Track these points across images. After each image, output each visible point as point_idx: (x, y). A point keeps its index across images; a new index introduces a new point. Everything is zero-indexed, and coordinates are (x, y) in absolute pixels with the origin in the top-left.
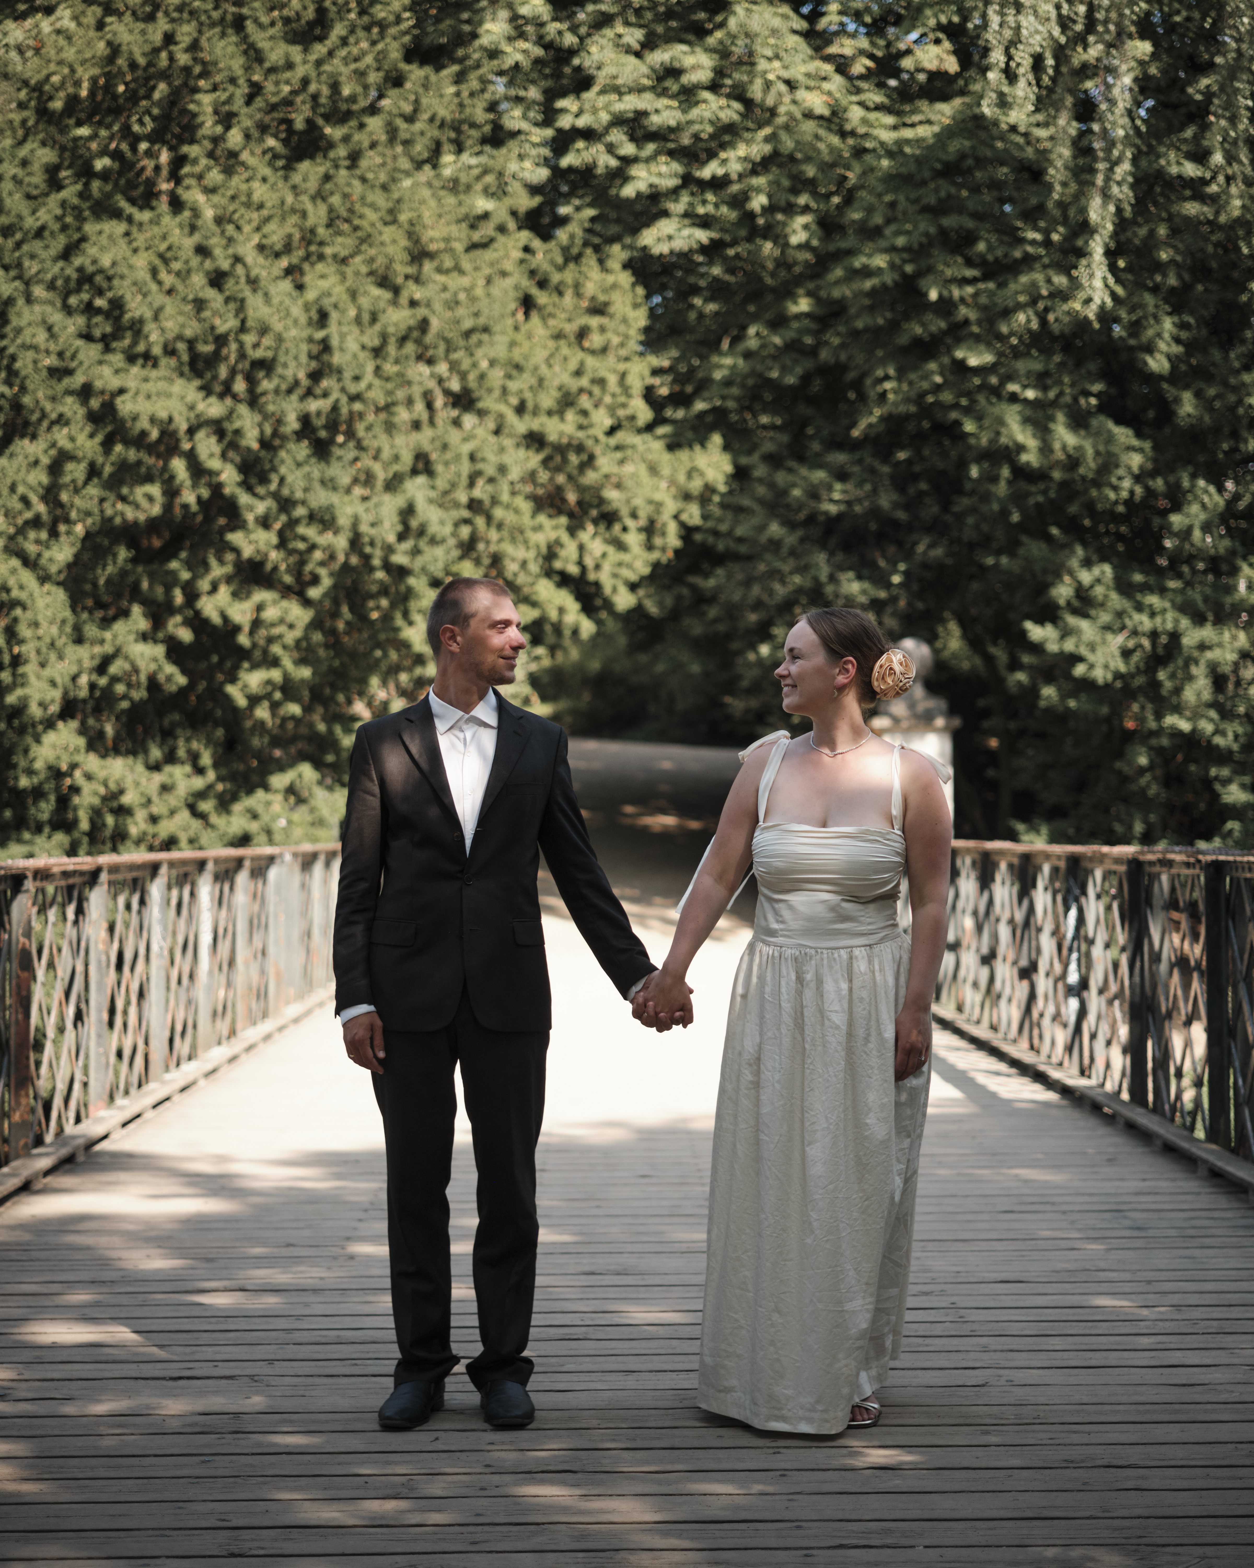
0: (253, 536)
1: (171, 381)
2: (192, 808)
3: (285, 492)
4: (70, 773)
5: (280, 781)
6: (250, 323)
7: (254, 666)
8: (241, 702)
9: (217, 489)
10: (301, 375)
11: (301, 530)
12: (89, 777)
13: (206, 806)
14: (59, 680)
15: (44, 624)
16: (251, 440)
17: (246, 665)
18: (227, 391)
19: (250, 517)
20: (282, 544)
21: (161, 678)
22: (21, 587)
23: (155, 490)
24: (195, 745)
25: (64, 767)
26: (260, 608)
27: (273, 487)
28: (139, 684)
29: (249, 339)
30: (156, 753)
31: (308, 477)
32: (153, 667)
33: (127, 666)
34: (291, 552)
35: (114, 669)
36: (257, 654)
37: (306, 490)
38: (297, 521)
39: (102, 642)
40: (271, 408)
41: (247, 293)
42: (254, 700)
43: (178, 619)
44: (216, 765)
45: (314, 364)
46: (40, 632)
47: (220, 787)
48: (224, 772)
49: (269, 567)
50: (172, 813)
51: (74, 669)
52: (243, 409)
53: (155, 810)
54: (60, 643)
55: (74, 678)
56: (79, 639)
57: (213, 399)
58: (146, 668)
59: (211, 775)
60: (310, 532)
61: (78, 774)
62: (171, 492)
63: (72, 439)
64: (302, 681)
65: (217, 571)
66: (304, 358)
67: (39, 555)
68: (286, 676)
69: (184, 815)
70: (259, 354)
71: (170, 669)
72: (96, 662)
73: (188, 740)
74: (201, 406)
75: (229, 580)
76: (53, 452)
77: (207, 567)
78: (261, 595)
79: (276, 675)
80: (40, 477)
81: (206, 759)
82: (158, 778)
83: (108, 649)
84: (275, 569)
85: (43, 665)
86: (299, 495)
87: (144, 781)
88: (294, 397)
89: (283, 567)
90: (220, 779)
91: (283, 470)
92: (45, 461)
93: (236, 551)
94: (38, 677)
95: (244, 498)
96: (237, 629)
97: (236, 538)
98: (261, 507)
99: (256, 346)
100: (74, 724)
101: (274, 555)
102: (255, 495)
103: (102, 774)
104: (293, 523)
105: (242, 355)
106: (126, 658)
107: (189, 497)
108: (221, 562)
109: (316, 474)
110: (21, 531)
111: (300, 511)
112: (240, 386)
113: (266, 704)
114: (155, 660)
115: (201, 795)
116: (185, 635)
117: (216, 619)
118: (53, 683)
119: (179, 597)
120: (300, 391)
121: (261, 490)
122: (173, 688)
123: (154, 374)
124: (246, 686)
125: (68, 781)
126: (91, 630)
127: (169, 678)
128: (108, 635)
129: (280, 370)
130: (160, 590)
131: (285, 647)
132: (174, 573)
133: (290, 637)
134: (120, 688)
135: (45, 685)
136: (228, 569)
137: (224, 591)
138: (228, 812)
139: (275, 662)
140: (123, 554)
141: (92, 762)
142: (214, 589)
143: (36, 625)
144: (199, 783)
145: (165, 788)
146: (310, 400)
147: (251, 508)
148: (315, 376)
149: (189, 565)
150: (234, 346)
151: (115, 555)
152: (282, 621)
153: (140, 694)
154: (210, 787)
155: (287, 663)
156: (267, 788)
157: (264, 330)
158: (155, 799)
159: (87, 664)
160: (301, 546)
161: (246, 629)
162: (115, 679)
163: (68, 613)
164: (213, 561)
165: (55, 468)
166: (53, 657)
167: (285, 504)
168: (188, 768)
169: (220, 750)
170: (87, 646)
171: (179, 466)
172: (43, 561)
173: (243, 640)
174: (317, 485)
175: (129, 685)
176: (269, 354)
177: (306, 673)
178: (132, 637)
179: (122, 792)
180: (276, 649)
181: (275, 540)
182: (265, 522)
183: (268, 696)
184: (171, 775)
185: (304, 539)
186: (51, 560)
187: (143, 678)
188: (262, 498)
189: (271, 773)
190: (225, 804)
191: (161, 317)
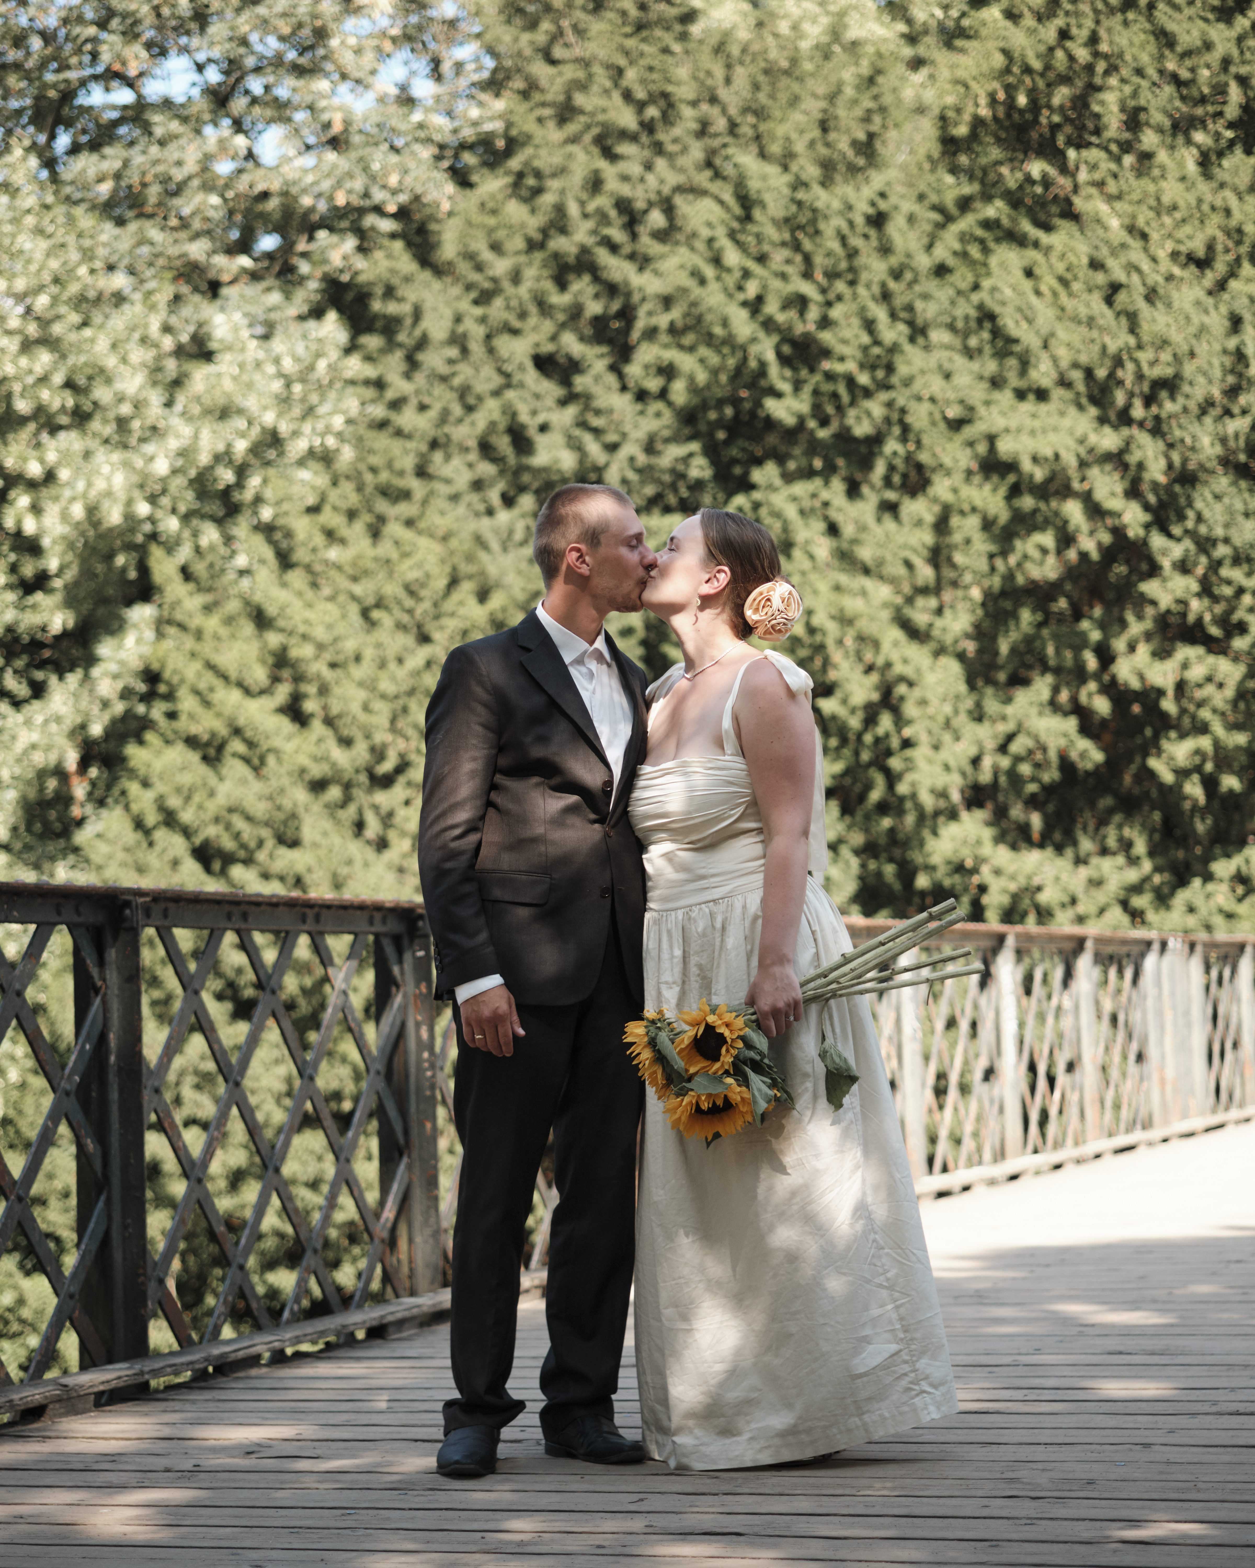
0: (1170, 585)
1: (1062, 414)
2: (1124, 904)
3: (1203, 530)
4: (975, 871)
5: (1223, 868)
6: (1146, 338)
7: (1183, 736)
8: (1168, 777)
9: (1118, 532)
10: (1216, 393)
11: (1225, 572)
12: (997, 872)
13: (1140, 901)
14: (952, 763)
15: (934, 701)
16: (1156, 472)
17: (1173, 734)
18: (1124, 418)
19: (1166, 563)
20: (1206, 590)
21: (1074, 755)
22: (905, 661)
23: (1047, 539)
24: (1127, 832)
25: (969, 863)
26: (1185, 666)
27: (1190, 524)
28: (1047, 762)
29: (1144, 357)
30: (1086, 845)
31: (1230, 511)
32: (1062, 742)
33: (1030, 743)
34: (1215, 599)
35: (1016, 747)
36: (1186, 721)
37: (1227, 526)
38: (1219, 563)
39: (1004, 718)
40: (1178, 433)
41: (1141, 305)
42: (1183, 774)
43: (1092, 686)
44: (1151, 854)
45: (1231, 379)
46: (931, 710)
47: (1157, 879)
48: (1160, 861)
49: (1191, 618)
50: (1102, 911)
51: (973, 751)
52: (1143, 438)
53: (1081, 908)
54: (957, 722)
55: (976, 762)
56: (978, 716)
57: (1107, 430)
58: (1054, 745)
59: (1147, 866)
60: (1237, 575)
61: (985, 870)
62: (1066, 539)
63: (955, 491)
64: (1238, 748)
65: (1136, 628)
66: (1217, 373)
67: (931, 625)
68: (1216, 743)
69: (1116, 914)
70: (1157, 372)
71: (1084, 744)
72: (1000, 741)
73: (1120, 827)
74: (1093, 439)
75: (1148, 636)
76: (937, 509)
77: (1123, 625)
78: (1185, 652)
79: (1205, 743)
80: (928, 538)
81: (1140, 847)
82: (1084, 872)
83: (1010, 727)
84: (1200, 621)
85: (936, 747)
86: (1219, 532)
87: (1064, 877)
88: (1208, 420)
89: (1207, 617)
90: (1157, 869)
91: (1199, 504)
92: (929, 518)
93: (1154, 603)
94: (930, 761)
95: (1157, 541)
96: (1160, 693)
97: (1150, 587)
98: (1177, 551)
99: (1153, 363)
100: (982, 814)
101: (1195, 605)
102: (1170, 535)
103: (1011, 868)
104: (1216, 565)
105: (1140, 376)
106: (1029, 734)
107: (1088, 544)
108: (1140, 617)
109: (1239, 506)
110: (909, 601)
111: (1222, 551)
112: (1138, 411)
113: (1196, 778)
114: (1065, 735)
115: (1136, 889)
116: (1102, 706)
117: (1135, 684)
118: (947, 768)
119: (1091, 662)
120: (1218, 411)
121: (1176, 530)
122: (1089, 766)
123: (1043, 408)
124: (1172, 759)
125: (975, 880)
126: (991, 705)
127: (1083, 755)
128: (1009, 710)
129: (1186, 388)
130: (1068, 655)
131: (1215, 711)
132: (1083, 636)
133: (1221, 698)
134: (1025, 769)
135: (938, 769)
136: (1148, 624)
137: (1143, 650)
138: (1168, 908)
139: (1203, 729)
140: (1026, 616)
141: (1002, 855)
142: (1132, 648)
143: (923, 702)
144: (1132, 875)
145: (1096, 883)
146: (1227, 420)
147: (1165, 552)
148: (1233, 392)
149: (1102, 625)
150: (1130, 366)
151: (1017, 618)
152: (1209, 679)
153: (1051, 775)
154: (1146, 879)
155: (1218, 728)
156: (1208, 877)
157: (1164, 343)
158: (1081, 895)
159: (990, 745)
160: (1228, 591)
161: (1170, 693)
162: (1018, 759)
163: (963, 688)
164: (1130, 617)
165: (942, 525)
166: (947, 738)
167: (1205, 544)
168: (1120, 860)
169: (1157, 837)
170: (987, 724)
171: (1073, 510)
172: (936, 633)
173: (1168, 705)
174: (1240, 519)
175: (1037, 766)
176: (1169, 372)
177: (1241, 739)
178: (1034, 711)
179: (1039, 889)
180: (1205, 714)
181: (1195, 587)
182: (1183, 567)
183: (1198, 769)
184: (1098, 868)
185: (1229, 582)
186: (944, 630)
187: (1053, 755)
188: (1179, 540)
189: (1215, 859)
190: (1163, 899)
191: (1053, 342)
